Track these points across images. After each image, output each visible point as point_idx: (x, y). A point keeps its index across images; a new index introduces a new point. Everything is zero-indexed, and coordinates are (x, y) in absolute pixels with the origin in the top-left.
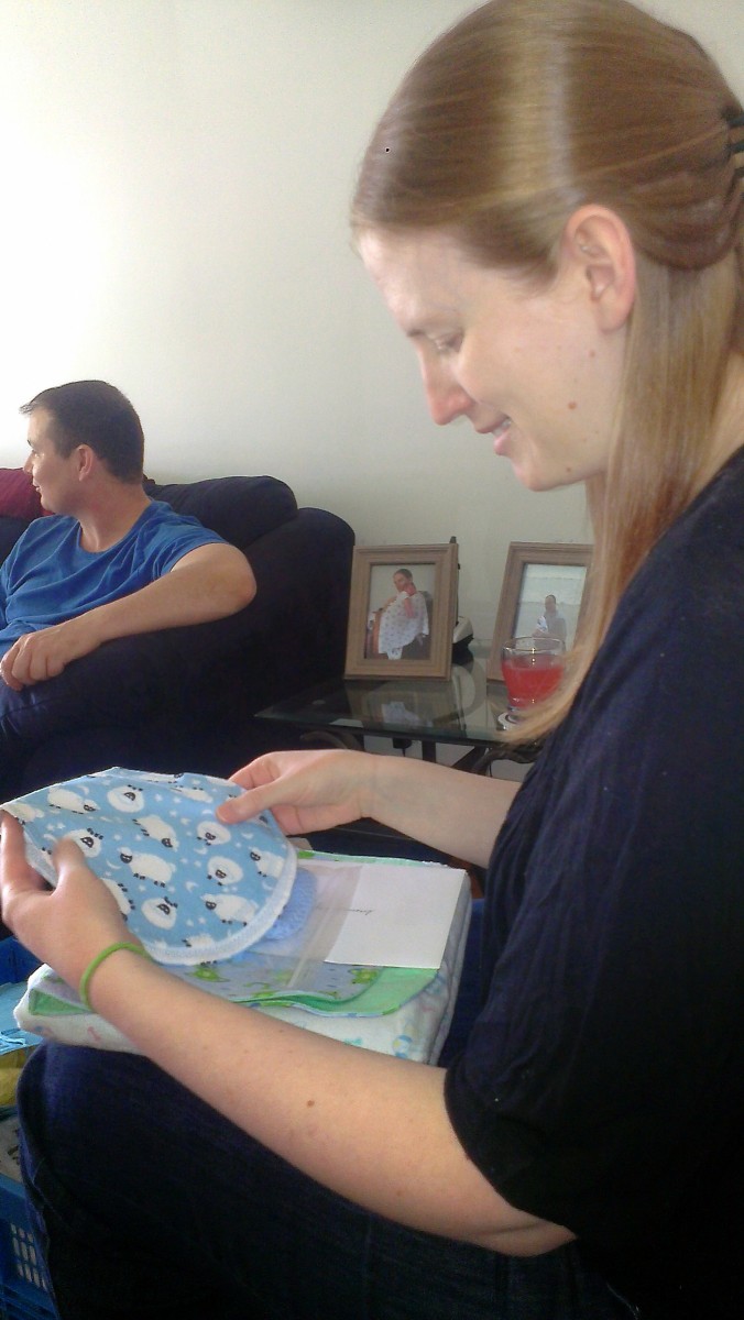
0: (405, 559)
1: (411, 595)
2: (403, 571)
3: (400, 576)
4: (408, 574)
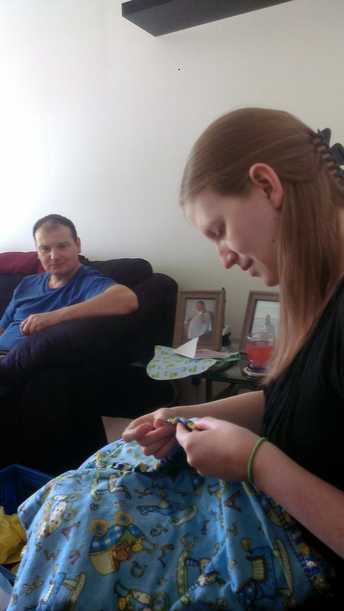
0: (202, 296)
1: (204, 312)
2: (200, 302)
3: (199, 304)
4: (203, 304)
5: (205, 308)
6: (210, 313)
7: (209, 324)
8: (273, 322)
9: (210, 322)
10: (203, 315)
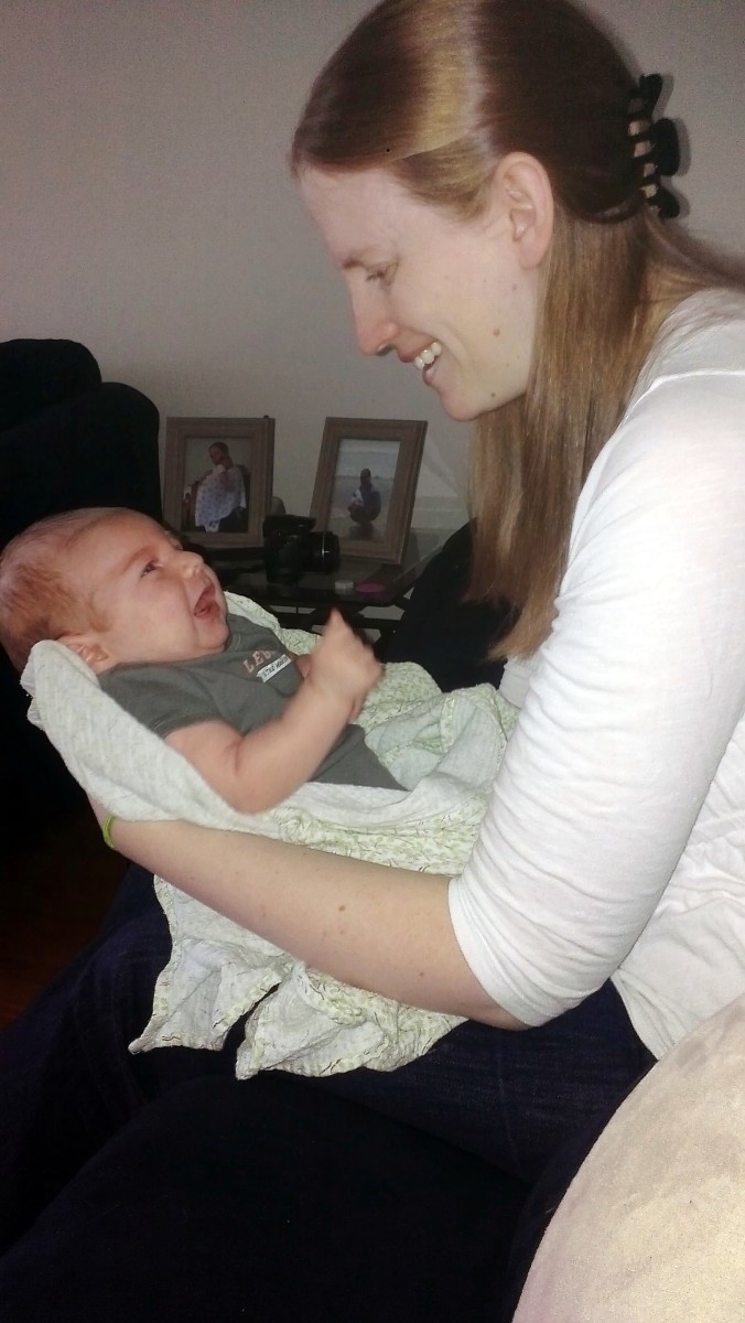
0: (221, 431)
2: (219, 445)
3: (216, 449)
5: (228, 457)
6: (242, 468)
7: (239, 493)
8: (376, 485)
9: (243, 489)
10: (225, 473)
